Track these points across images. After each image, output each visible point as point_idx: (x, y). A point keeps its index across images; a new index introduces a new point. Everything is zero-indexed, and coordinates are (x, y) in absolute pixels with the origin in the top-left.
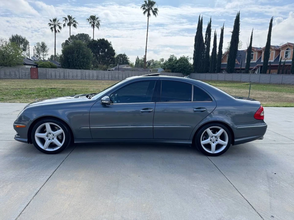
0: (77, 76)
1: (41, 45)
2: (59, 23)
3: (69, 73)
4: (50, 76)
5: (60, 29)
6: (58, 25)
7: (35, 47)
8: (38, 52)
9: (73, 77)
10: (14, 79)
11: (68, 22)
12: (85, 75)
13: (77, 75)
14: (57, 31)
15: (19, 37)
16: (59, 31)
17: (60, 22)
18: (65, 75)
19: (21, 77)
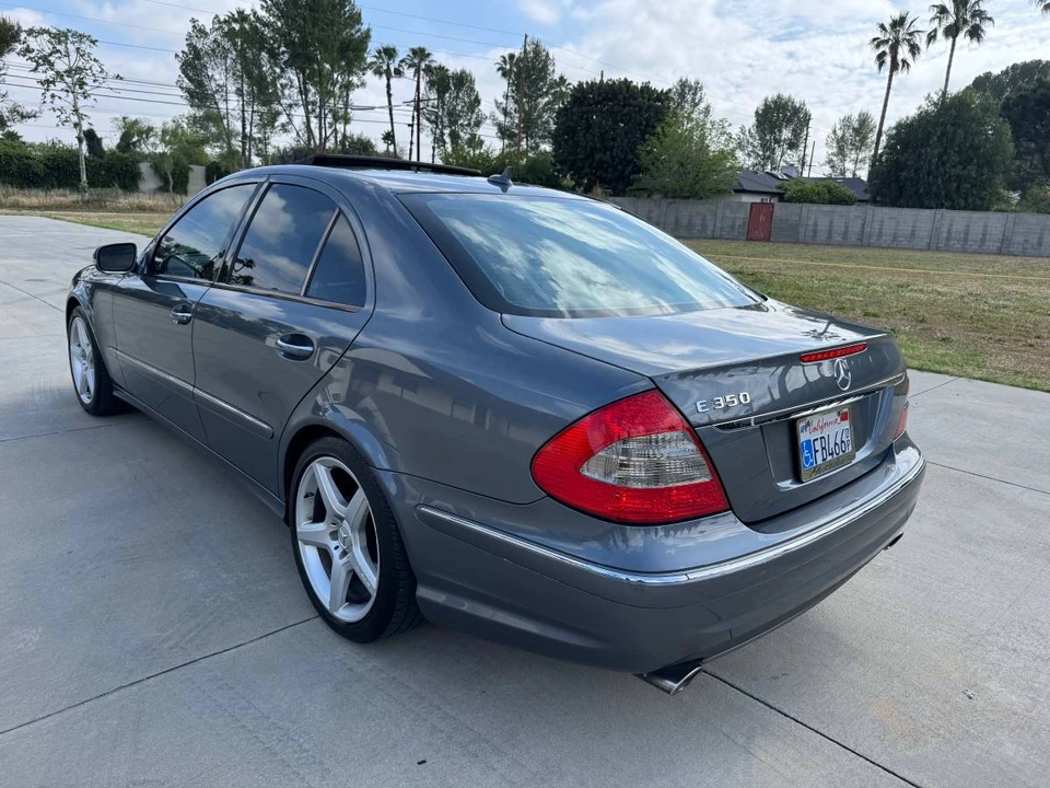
0: (913, 234)
1: (856, 125)
2: (911, 34)
3: (882, 221)
4: (811, 234)
5: (914, 54)
6: (908, 41)
7: (834, 132)
8: (841, 152)
9: (895, 237)
10: (698, 238)
11: (951, 20)
12: (949, 232)
13: (913, 231)
14: (901, 64)
15: (786, 103)
16: (908, 65)
17: (917, 26)
18: (867, 229)
19: (717, 234)
